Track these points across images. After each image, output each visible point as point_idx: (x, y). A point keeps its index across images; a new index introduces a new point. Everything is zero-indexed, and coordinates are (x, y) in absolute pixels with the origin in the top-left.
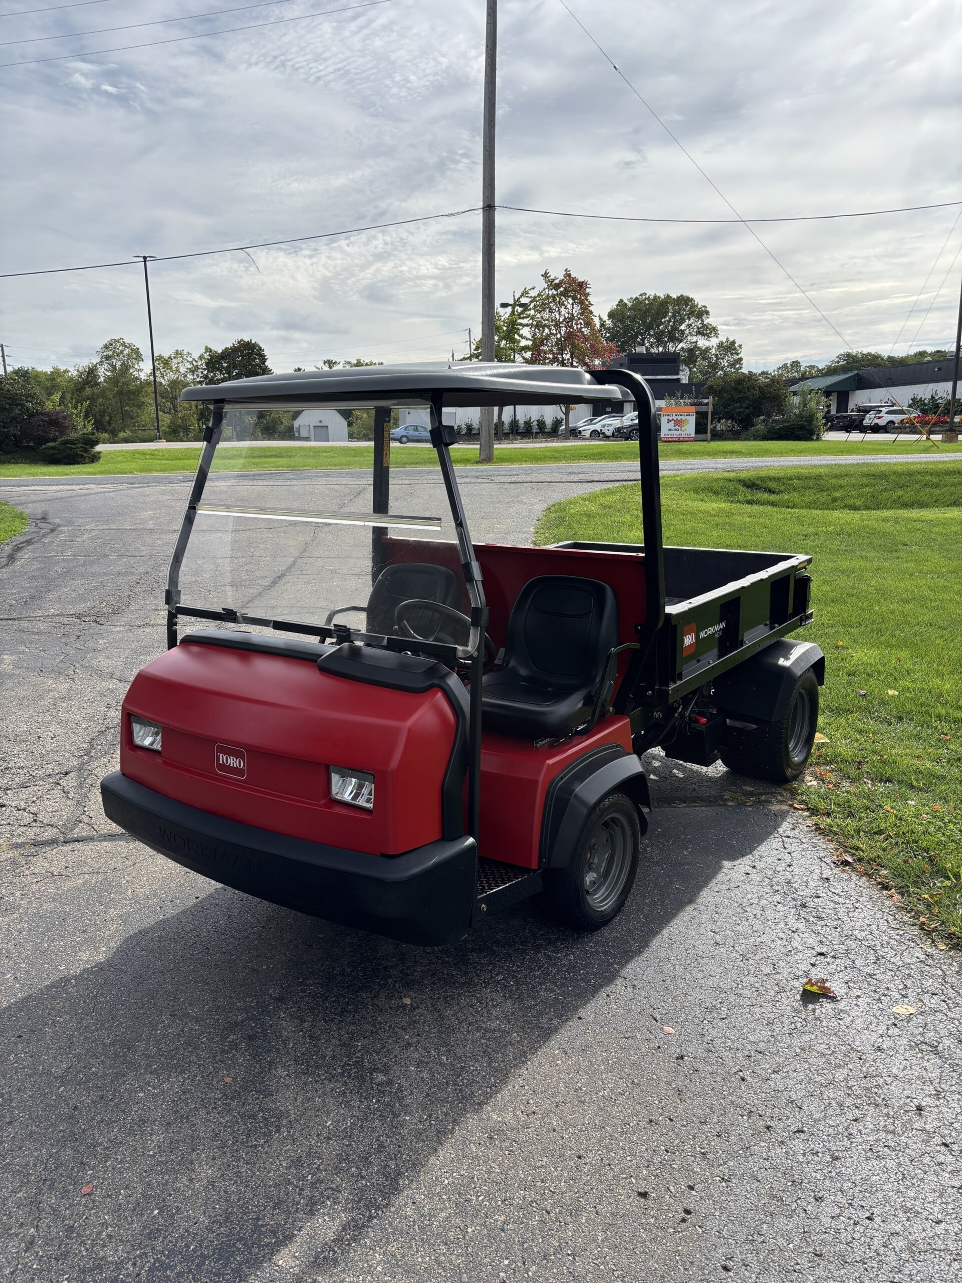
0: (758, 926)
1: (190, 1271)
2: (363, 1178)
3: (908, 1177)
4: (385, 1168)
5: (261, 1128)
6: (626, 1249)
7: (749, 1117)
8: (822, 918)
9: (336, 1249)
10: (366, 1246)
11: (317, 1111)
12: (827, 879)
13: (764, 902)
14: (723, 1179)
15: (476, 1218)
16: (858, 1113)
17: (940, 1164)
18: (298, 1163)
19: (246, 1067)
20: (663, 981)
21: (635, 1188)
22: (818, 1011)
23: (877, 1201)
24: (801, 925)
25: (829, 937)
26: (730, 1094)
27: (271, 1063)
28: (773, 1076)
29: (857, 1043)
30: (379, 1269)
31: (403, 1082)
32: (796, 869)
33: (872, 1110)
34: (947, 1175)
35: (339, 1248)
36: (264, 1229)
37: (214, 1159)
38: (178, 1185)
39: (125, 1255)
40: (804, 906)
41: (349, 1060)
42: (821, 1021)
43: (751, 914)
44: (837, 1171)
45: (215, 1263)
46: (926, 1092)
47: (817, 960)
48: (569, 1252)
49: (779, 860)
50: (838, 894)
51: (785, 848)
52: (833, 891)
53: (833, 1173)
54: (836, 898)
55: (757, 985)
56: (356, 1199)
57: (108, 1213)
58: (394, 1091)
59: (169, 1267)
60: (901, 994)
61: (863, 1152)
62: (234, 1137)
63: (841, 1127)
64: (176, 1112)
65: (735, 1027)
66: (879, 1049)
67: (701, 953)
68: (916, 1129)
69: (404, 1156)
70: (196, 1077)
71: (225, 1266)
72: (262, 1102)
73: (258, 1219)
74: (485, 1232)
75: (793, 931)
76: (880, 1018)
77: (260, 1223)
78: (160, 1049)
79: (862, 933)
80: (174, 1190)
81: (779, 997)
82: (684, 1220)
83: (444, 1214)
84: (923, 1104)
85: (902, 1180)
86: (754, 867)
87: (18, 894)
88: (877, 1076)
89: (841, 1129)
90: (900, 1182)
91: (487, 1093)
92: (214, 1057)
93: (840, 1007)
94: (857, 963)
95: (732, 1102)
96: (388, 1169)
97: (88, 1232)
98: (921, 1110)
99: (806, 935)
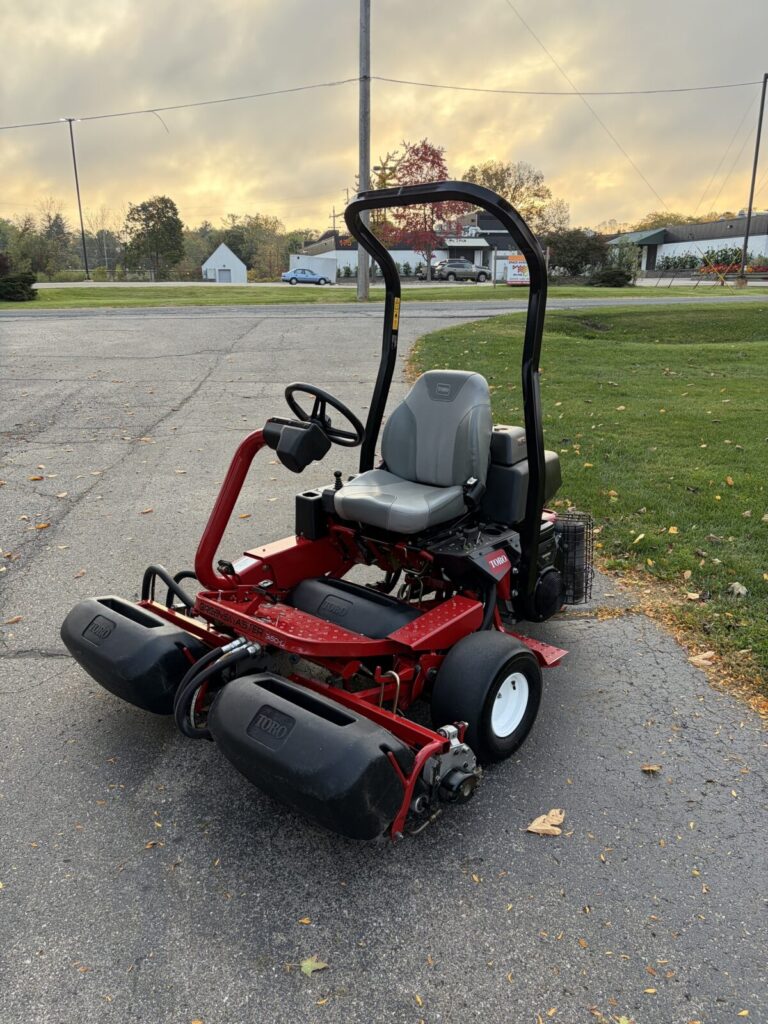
8: (704, 741)
12: (702, 697)
24: (686, 749)
25: (715, 762)
32: (671, 687)
41: (247, 917)
43: (636, 736)
47: (707, 789)
49: (654, 676)
50: (715, 714)
51: (658, 663)
52: (710, 709)
67: (593, 781)
99: (692, 759)
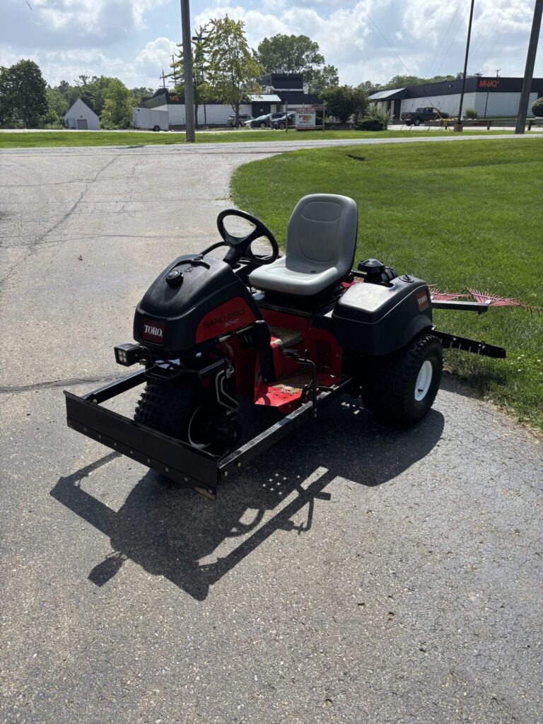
7: (418, 546)
14: (409, 589)
16: (482, 538)
18: (132, 608)
21: (356, 602)
22: (447, 474)
26: (404, 533)
28: (427, 519)
29: (473, 493)
35: (168, 667)
37: (72, 612)
38: (49, 634)
39: (16, 690)
59: (51, 696)
60: (492, 460)
63: (474, 548)
79: (463, 424)
80: (46, 638)
82: (390, 620)
84: (519, 528)
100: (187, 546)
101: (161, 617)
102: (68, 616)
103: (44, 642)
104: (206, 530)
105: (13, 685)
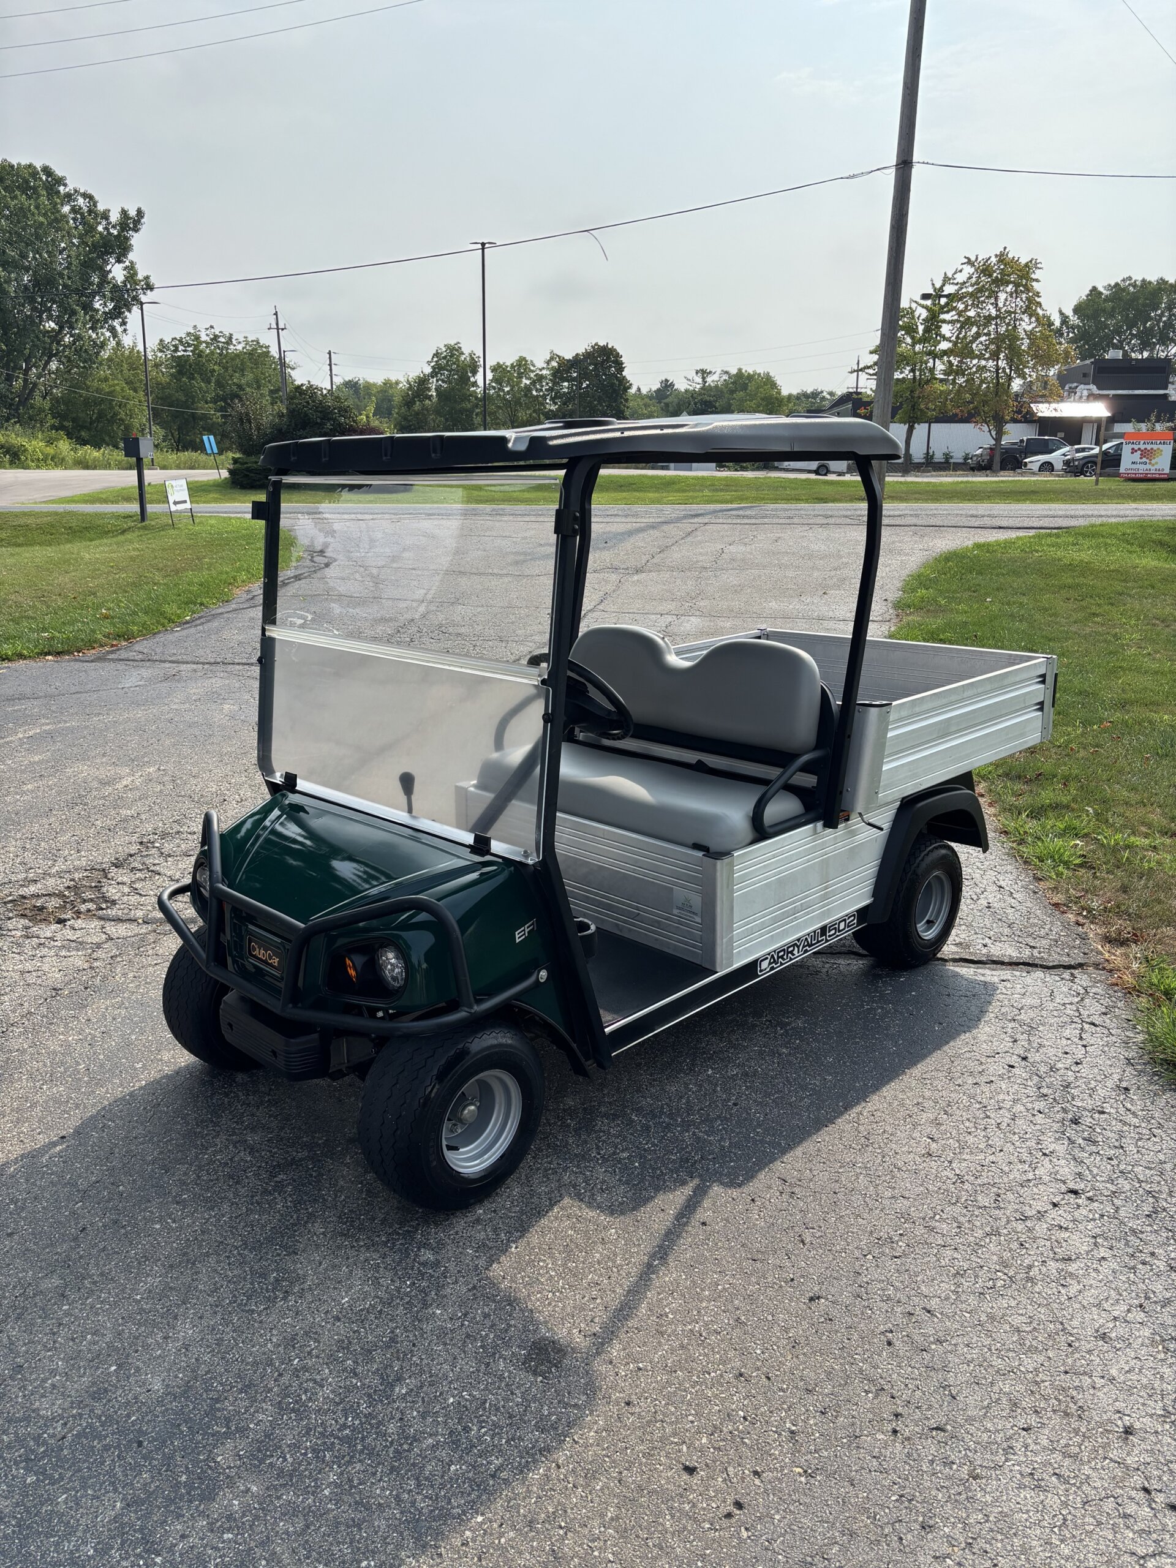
0: (997, 1141)
1: (118, 1446)
2: (356, 1374)
3: (1071, 1525)
4: (386, 1368)
5: (267, 1290)
6: (638, 1536)
7: (876, 1397)
8: (1095, 1143)
9: (288, 1456)
10: (323, 1461)
11: (339, 1282)
12: (1126, 1089)
13: (1019, 1108)
14: (805, 1472)
15: (467, 1454)
16: (1033, 1420)
17: (1126, 1516)
18: (290, 1342)
19: (282, 1215)
20: (835, 1193)
21: (683, 1459)
22: (1037, 1269)
23: (1009, 1548)
24: (1061, 1148)
25: (1095, 1171)
26: (864, 1361)
27: (311, 1216)
28: (933, 1347)
29: (1075, 1323)
30: (326, 1492)
31: (451, 1266)
32: (1084, 1070)
33: (1056, 1420)
34: (1131, 1535)
35: (292, 1456)
36: (219, 1414)
37: (201, 1318)
38: (150, 1341)
39: (60, 1411)
40: (1075, 1121)
42: (1034, 1284)
43: (993, 1122)
44: (970, 1494)
45: (149, 1442)
46: (1150, 1411)
47: (1063, 1199)
48: (563, 1524)
49: (1066, 1053)
50: (1134, 1113)
51: (1081, 1038)
52: (1129, 1106)
53: (964, 1496)
54: (1129, 1118)
55: (961, 1219)
56: (337, 1400)
57: (63, 1360)
58: (436, 1275)
59: (101, 1437)
60: (1169, 1265)
61: (1019, 1476)
62: (234, 1296)
63: (1002, 1435)
64: (185, 1254)
65: (907, 1271)
66: (1104, 1337)
67: (900, 1164)
68: (1111, 1459)
69: (414, 1359)
70: (223, 1216)
71: (158, 1449)
72: (281, 1260)
73: (217, 1401)
74: (471, 1475)
75: (1044, 1154)
76: (1124, 1293)
77: (218, 1406)
78: (199, 1177)
79: (1147, 1171)
80: (143, 1347)
81: (987, 1240)
82: (729, 1515)
83: (430, 1441)
84: (1137, 1425)
85: (1060, 1527)
86: (1025, 1059)
87: (131, 975)
88: (1085, 1373)
89: (999, 1437)
90: (1056, 1530)
91: (547, 1299)
92: (252, 1197)
93: (1070, 1269)
94: (1122, 1213)
95: (861, 1371)
96: (388, 1371)
97: (34, 1376)
98: (1131, 1434)
99: (1062, 1162)
100: (436, 1264)
101: (327, 1371)
102: (191, 1322)
103: (137, 1351)
104: (484, 1245)
105: (58, 1402)
